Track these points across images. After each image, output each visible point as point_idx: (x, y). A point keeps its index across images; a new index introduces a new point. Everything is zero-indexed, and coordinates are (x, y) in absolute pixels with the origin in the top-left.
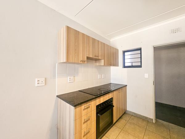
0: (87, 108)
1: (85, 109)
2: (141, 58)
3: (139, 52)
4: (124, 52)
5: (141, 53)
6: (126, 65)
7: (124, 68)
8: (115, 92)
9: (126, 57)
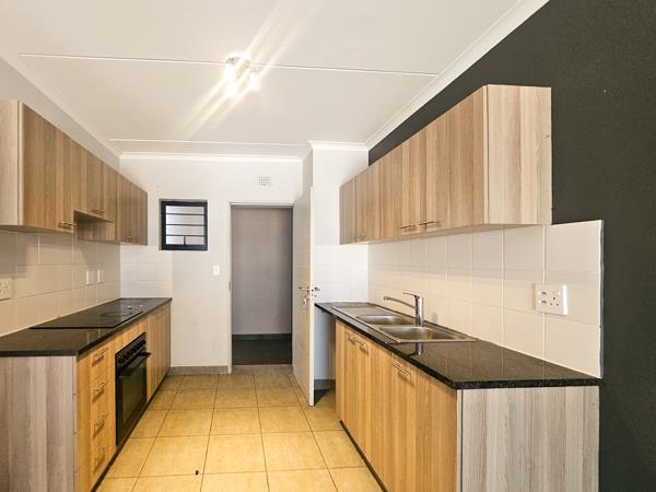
0: (100, 360)
1: (95, 363)
2: (206, 226)
3: (201, 210)
4: (164, 204)
5: (206, 215)
6: (169, 241)
7: (163, 249)
8: (150, 319)
9: (169, 219)
